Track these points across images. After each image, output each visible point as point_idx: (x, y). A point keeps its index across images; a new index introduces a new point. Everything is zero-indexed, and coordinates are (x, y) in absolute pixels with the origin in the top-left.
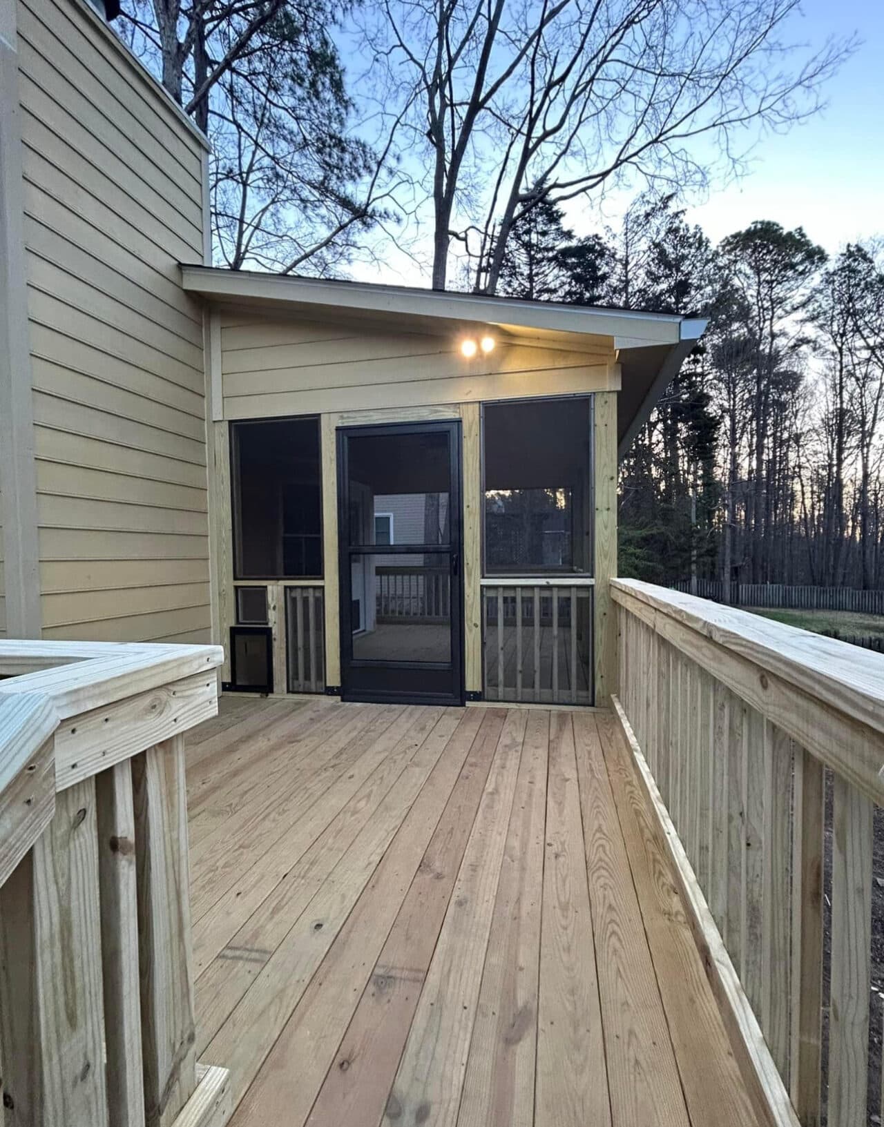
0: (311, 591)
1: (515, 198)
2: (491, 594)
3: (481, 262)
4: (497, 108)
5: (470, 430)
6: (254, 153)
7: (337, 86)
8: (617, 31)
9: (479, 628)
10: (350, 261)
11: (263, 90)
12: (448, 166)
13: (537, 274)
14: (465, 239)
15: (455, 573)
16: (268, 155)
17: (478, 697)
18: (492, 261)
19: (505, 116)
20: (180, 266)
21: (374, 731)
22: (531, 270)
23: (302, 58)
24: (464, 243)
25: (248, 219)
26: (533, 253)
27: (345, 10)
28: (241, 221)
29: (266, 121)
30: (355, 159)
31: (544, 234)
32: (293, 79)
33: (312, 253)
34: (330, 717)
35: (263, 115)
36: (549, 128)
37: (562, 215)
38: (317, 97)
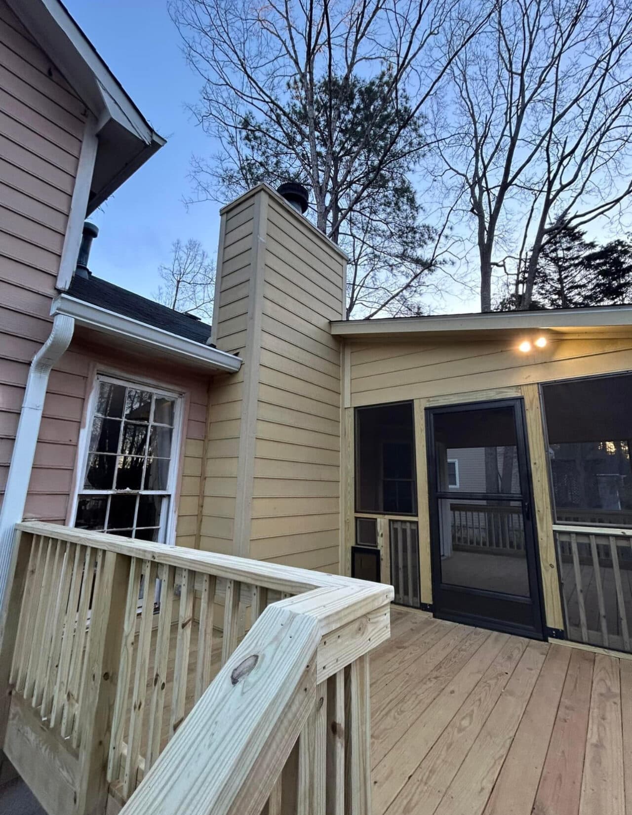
0: (408, 524)
1: (542, 232)
2: (565, 538)
3: (518, 278)
4: (521, 182)
5: (531, 403)
6: (362, 247)
7: (411, 201)
8: (616, 110)
9: (555, 569)
10: (421, 294)
11: (368, 215)
12: (487, 225)
13: (566, 277)
14: (504, 266)
15: (528, 518)
16: (370, 246)
17: (560, 635)
18: (527, 275)
19: (528, 185)
20: (331, 322)
21: (465, 650)
22: (560, 275)
23: (390, 193)
24: (503, 268)
25: (357, 283)
26: (560, 263)
27: (415, 162)
28: (354, 284)
29: (369, 229)
30: (422, 236)
31: (569, 249)
32: (385, 205)
33: (397, 294)
34: (426, 630)
35: (368, 227)
36: (564, 183)
37: (583, 234)
38: (399, 210)
